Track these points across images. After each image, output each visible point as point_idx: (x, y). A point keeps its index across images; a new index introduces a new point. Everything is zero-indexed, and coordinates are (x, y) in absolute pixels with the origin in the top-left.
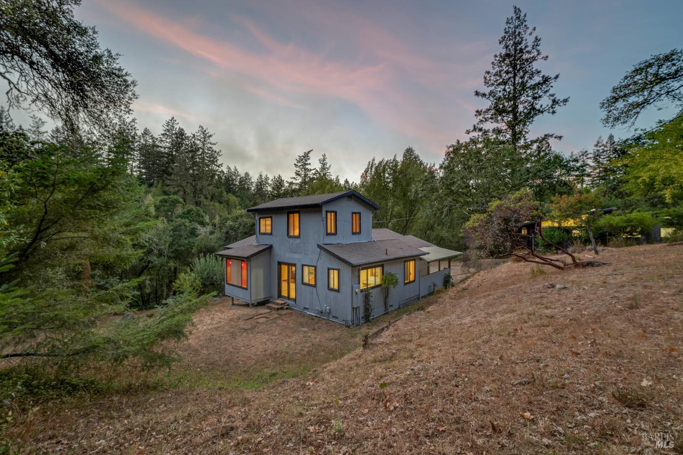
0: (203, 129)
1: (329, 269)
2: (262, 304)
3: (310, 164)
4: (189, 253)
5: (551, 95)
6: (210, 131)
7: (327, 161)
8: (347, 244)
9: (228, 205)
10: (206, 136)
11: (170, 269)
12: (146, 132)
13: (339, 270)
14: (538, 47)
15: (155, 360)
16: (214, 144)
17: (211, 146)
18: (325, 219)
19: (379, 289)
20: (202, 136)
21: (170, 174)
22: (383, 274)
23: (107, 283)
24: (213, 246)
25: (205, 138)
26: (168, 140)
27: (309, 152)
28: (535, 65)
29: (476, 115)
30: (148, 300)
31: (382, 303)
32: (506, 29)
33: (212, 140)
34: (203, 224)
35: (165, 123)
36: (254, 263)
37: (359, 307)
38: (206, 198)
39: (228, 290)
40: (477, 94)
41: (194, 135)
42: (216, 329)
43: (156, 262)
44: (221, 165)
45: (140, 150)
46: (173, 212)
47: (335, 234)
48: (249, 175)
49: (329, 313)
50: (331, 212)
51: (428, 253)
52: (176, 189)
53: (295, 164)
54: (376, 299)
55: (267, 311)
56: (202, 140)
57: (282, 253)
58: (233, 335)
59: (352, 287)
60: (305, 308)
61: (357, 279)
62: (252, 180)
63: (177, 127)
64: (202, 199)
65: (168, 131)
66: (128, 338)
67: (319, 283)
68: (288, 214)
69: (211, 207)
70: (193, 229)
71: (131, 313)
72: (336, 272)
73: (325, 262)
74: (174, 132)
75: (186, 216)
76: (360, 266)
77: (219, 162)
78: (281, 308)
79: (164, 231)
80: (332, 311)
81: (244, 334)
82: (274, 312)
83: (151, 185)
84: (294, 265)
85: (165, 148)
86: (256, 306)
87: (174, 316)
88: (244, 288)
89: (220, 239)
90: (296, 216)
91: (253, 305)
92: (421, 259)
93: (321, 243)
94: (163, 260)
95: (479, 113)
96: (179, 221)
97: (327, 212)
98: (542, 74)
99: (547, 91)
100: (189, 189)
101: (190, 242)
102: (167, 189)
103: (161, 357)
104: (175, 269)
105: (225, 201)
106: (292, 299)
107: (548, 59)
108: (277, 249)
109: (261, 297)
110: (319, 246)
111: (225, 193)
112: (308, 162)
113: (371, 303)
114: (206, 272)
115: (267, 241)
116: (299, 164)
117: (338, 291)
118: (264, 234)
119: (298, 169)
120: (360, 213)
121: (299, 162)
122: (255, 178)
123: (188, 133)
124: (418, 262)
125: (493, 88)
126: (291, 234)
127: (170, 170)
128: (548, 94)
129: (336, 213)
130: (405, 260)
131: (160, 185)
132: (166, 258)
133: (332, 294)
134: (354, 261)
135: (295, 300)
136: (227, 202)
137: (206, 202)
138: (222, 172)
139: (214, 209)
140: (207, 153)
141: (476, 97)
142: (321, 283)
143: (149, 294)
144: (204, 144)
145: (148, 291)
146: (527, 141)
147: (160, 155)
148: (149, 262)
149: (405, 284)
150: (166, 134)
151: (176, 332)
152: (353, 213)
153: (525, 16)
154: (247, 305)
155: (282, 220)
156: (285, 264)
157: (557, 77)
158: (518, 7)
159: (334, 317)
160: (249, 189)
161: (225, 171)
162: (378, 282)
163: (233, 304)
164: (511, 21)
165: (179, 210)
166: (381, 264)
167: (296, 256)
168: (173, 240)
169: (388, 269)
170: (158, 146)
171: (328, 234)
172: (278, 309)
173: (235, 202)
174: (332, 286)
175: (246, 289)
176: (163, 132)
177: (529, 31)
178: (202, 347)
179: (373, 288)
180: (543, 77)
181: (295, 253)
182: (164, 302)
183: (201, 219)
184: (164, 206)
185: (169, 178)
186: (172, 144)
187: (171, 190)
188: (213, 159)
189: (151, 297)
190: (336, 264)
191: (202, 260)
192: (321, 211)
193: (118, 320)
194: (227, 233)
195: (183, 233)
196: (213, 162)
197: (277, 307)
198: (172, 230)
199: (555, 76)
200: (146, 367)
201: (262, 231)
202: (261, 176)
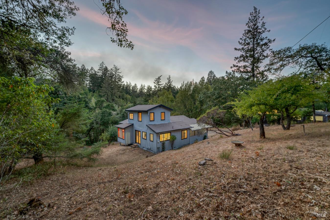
0: (115, 66)
1: (150, 134)
2: (129, 145)
3: (161, 82)
4: (108, 123)
5: (270, 50)
6: (118, 67)
7: (171, 78)
8: (158, 124)
9: (126, 99)
10: (117, 69)
11: (101, 130)
12: (92, 69)
13: (153, 134)
14: (264, 27)
15: (90, 159)
16: (120, 73)
17: (119, 73)
18: (149, 116)
19: (169, 141)
20: (115, 69)
21: (101, 87)
22: (171, 135)
23: (78, 135)
24: (117, 120)
25: (116, 70)
26: (101, 72)
27: (160, 77)
28: (263, 35)
29: (235, 60)
30: (93, 141)
31: (170, 146)
32: (249, 18)
33: (119, 71)
34: (114, 110)
35: (99, 64)
36: (126, 130)
37: (160, 147)
38: (117, 97)
39: (119, 139)
40: (236, 49)
41: (112, 69)
42: (112, 153)
43: (95, 127)
44: (123, 82)
45: (89, 76)
46: (102, 105)
47: (154, 121)
48: (136, 85)
49: (150, 149)
50: (152, 113)
51: (193, 127)
52: (104, 94)
53: (154, 82)
54: (167, 144)
55: (130, 148)
56: (115, 71)
57: (137, 126)
58: (117, 155)
59: (157, 140)
60: (144, 147)
61: (159, 138)
62: (138, 87)
63: (104, 66)
64: (115, 98)
65: (101, 68)
66: (84, 153)
67: (147, 138)
68: (138, 112)
69: (118, 101)
70: (110, 113)
71: (86, 147)
72: (152, 135)
73: (149, 131)
74: (103, 68)
75: (107, 107)
76: (159, 133)
77: (123, 81)
78: (136, 147)
79: (99, 114)
80: (151, 148)
81: (120, 155)
82: (133, 148)
83: (94, 92)
84: (140, 131)
85: (100, 75)
86: (128, 146)
87: (96, 148)
88: (123, 139)
89: (120, 117)
90: (141, 113)
91: (126, 145)
92: (190, 129)
93: (147, 124)
94: (98, 126)
95: (236, 58)
96: (104, 109)
97: (150, 113)
98: (268, 38)
99: (268, 48)
100: (109, 94)
101: (108, 118)
102: (100, 94)
103: (92, 159)
104: (103, 129)
105: (125, 98)
106: (139, 144)
107: (270, 32)
108: (135, 125)
109: (129, 142)
110: (147, 125)
111: (125, 94)
112: (160, 81)
113: (165, 146)
114: (113, 132)
115: (132, 122)
116: (156, 82)
117: (153, 141)
118: (131, 119)
119: (155, 85)
120: (164, 112)
121: (156, 81)
122: (139, 87)
123: (109, 68)
124: (188, 131)
125: (243, 46)
126: (139, 120)
127: (101, 85)
128: (269, 49)
129: (154, 113)
130: (182, 130)
131: (97, 92)
132: (99, 125)
133: (151, 142)
134: (157, 131)
135: (140, 144)
136: (126, 98)
137: (116, 99)
138: (124, 85)
139: (120, 102)
140: (117, 77)
141: (236, 51)
142: (148, 138)
143: (93, 139)
144: (116, 73)
145: (92, 138)
146: (260, 71)
147: (98, 78)
148: (93, 126)
149: (182, 139)
150: (100, 69)
151: (97, 153)
152: (161, 112)
153: (259, 11)
154: (124, 146)
155: (136, 115)
156: (137, 131)
157: (274, 40)
158: (255, 7)
159: (152, 151)
160: (136, 91)
161: (126, 84)
162: (169, 138)
163: (120, 145)
164: (252, 14)
165: (105, 104)
166: (170, 132)
167: (141, 128)
168: (102, 118)
169: (173, 134)
170: (97, 75)
171: (150, 121)
172: (134, 147)
173: (129, 98)
174: (151, 140)
175: (124, 139)
176: (99, 68)
177: (260, 19)
178: (106, 159)
179: (166, 141)
180: (268, 39)
181: (140, 127)
182: (94, 144)
183: (113, 108)
184: (99, 103)
185: (101, 89)
186: (102, 74)
187: (102, 94)
188: (120, 80)
189: (94, 140)
190: (152, 132)
191: (112, 127)
192: (148, 113)
193: (82, 149)
194: (123, 114)
195: (106, 114)
196: (120, 81)
197: (134, 146)
198: (102, 113)
199: (273, 40)
200: (89, 161)
201: (130, 118)
202: (142, 85)
